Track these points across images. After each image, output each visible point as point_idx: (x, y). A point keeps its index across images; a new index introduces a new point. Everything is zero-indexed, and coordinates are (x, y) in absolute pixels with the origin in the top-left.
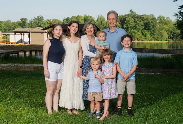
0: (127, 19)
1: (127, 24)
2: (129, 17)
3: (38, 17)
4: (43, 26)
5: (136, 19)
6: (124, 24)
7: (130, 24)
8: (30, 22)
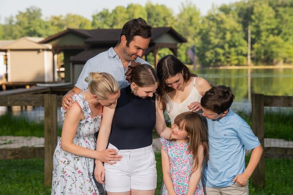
0: (255, 10)
1: (257, 21)
2: (260, 4)
3: (28, 10)
4: (41, 31)
5: (281, 10)
6: (249, 22)
7: (264, 22)
8: (8, 23)
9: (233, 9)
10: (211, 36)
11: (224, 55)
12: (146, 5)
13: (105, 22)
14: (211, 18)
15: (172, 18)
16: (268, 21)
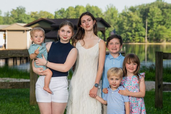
0: (150, 10)
1: (151, 17)
2: (153, 7)
3: (18, 8)
4: (25, 21)
5: (165, 10)
6: (147, 17)
7: (155, 17)
8: (6, 16)
9: (137, 9)
10: (124, 25)
11: (131, 36)
12: (87, 6)
13: (62, 16)
14: (124, 14)
15: (102, 14)
16: (158, 17)
